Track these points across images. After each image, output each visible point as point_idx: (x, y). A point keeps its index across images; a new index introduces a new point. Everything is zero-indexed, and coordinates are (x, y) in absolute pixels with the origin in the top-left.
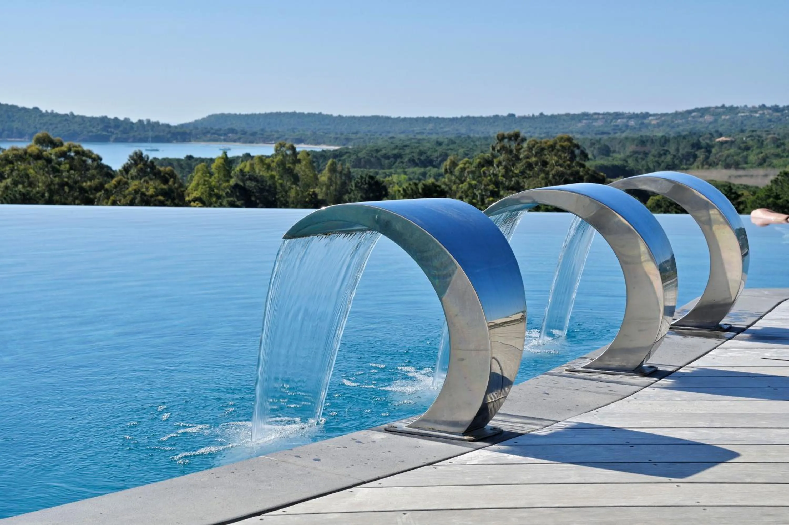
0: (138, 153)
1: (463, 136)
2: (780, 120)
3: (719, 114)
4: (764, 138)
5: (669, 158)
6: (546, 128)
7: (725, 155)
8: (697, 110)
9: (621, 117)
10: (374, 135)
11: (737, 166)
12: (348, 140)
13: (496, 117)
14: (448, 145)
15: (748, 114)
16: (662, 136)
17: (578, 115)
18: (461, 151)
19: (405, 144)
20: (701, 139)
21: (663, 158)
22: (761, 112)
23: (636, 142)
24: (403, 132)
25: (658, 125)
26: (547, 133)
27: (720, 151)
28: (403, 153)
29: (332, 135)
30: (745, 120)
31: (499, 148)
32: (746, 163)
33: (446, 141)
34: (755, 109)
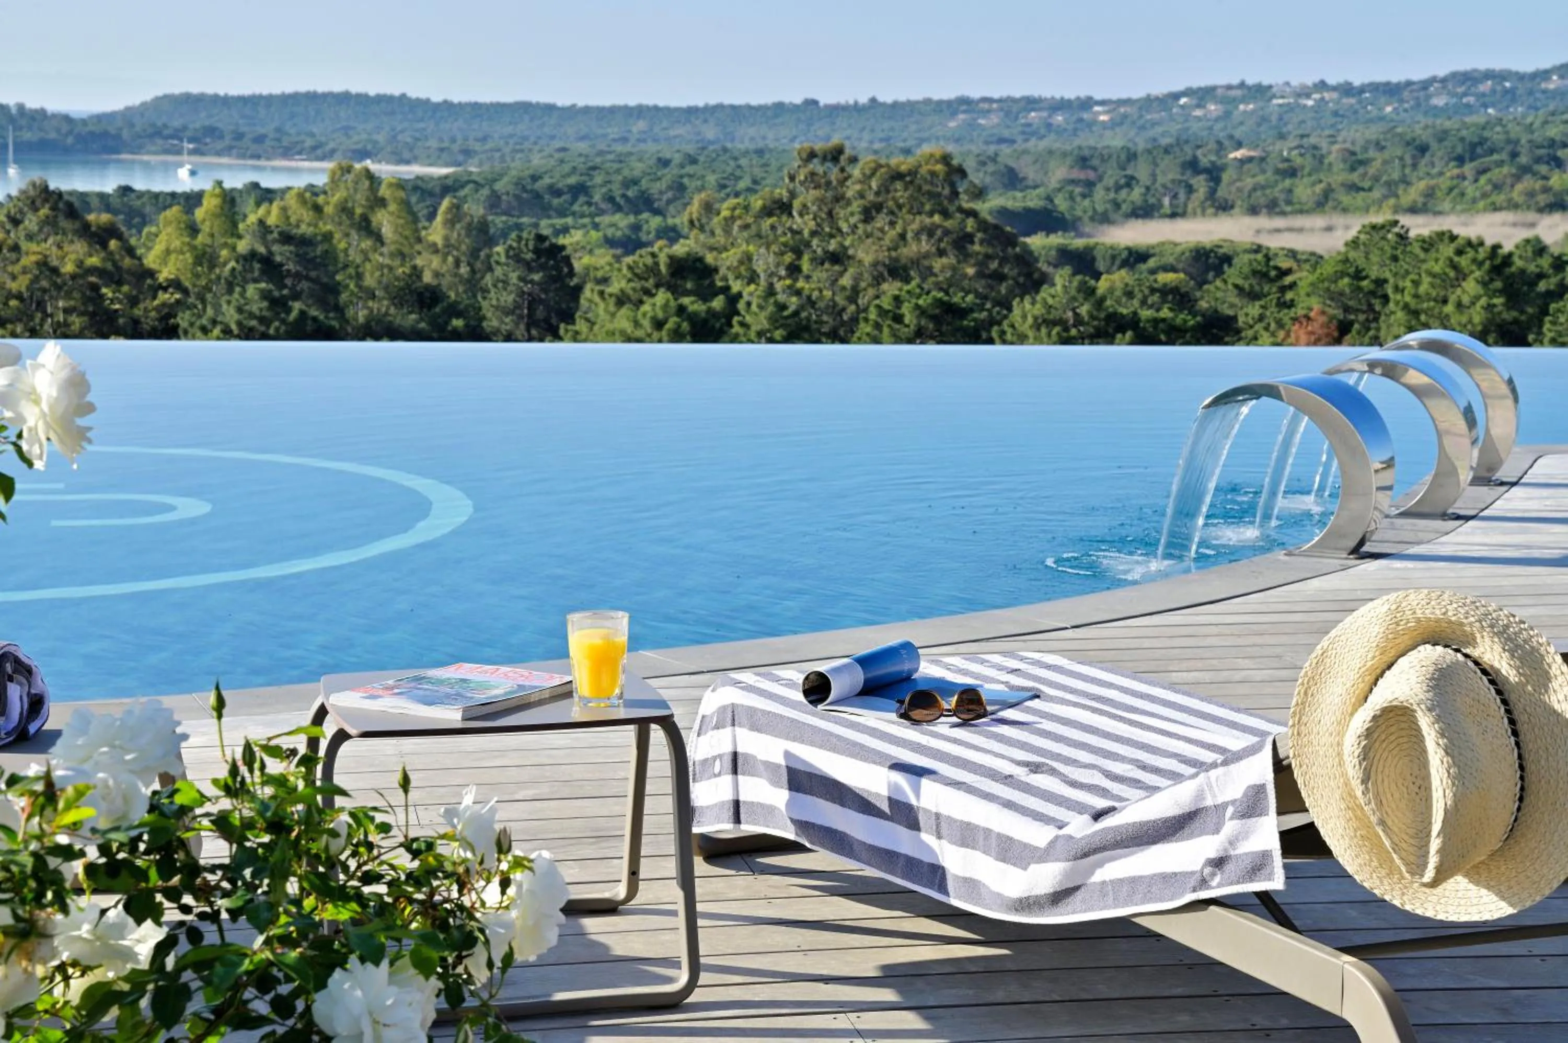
0: (38, 183)
1: (711, 148)
2: (1356, 112)
3: (1235, 101)
4: (1324, 151)
5: (1136, 194)
6: (883, 131)
7: (1250, 187)
8: (1187, 92)
9: (1036, 106)
10: (521, 144)
11: (1272, 208)
12: (467, 153)
13: (779, 107)
14: (682, 166)
15: (1292, 100)
16: (1123, 148)
17: (949, 103)
18: (712, 179)
19: (590, 164)
20: (1199, 153)
21: (1123, 193)
22: (1316, 96)
23: (1069, 160)
24: (583, 138)
25: (1113, 125)
26: (887, 140)
27: (1239, 180)
28: (589, 184)
29: (433, 143)
30: (1286, 112)
31: (802, 178)
32: (1289, 202)
33: (677, 158)
34: (1307, 91)
